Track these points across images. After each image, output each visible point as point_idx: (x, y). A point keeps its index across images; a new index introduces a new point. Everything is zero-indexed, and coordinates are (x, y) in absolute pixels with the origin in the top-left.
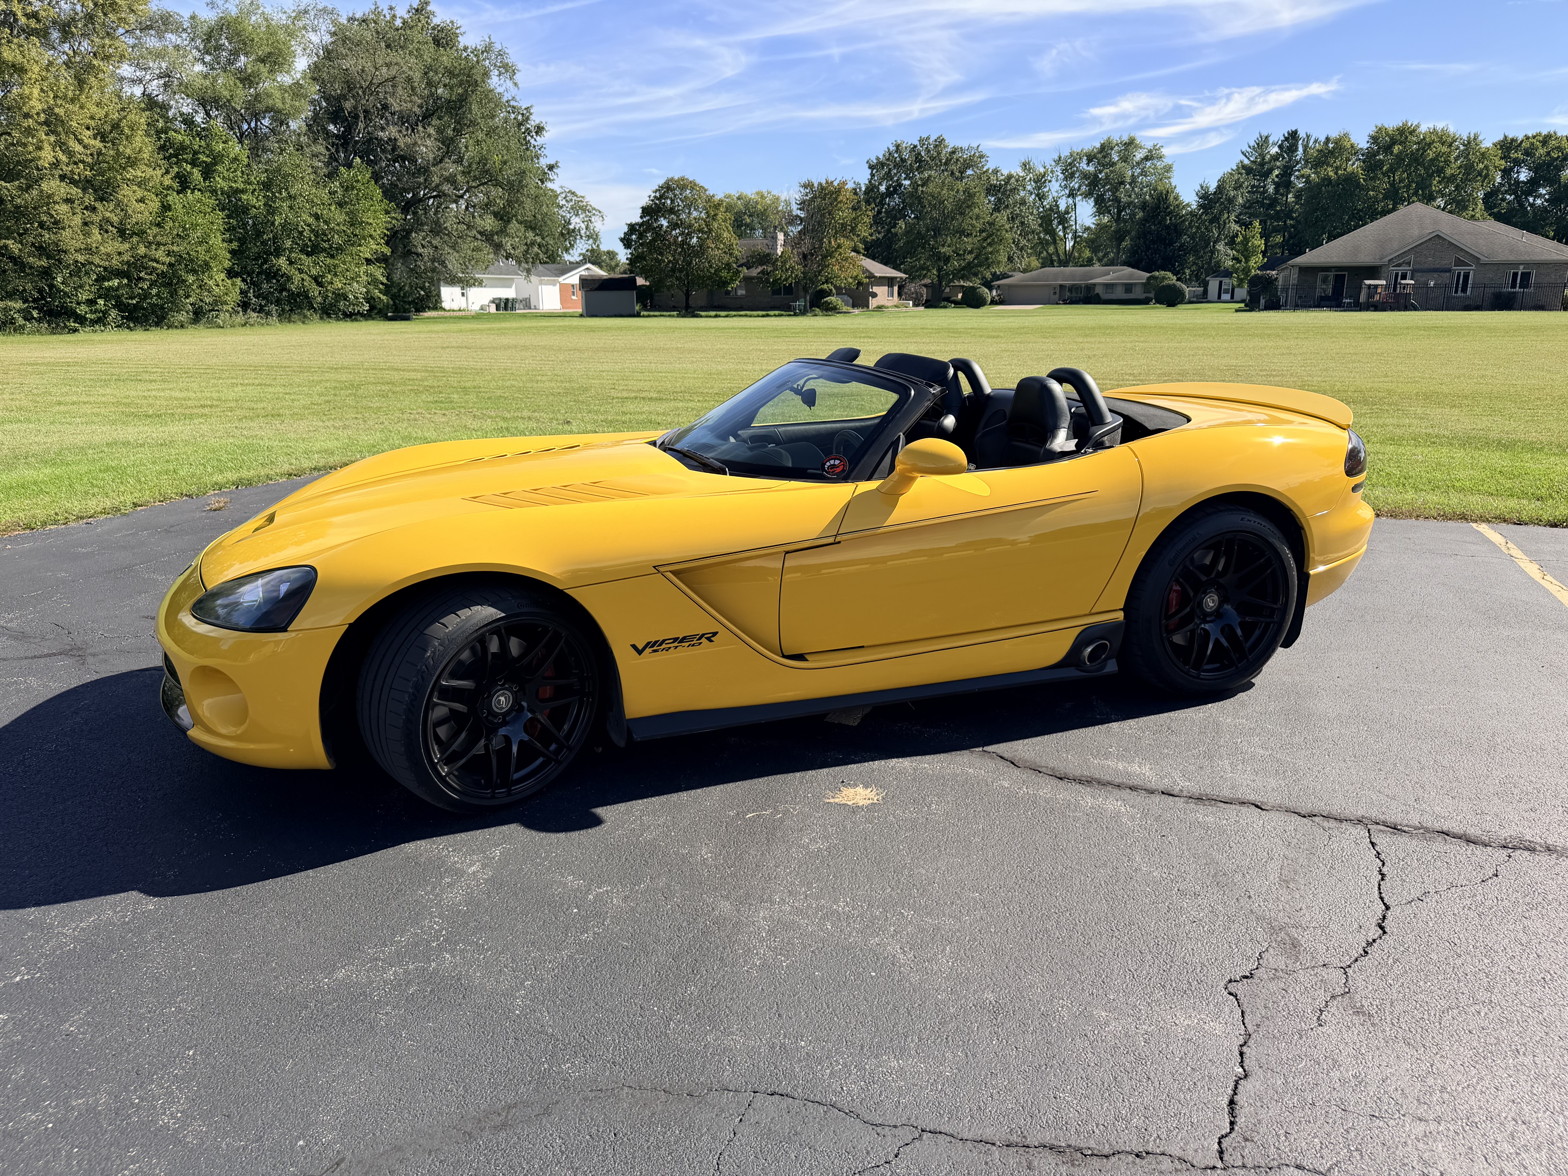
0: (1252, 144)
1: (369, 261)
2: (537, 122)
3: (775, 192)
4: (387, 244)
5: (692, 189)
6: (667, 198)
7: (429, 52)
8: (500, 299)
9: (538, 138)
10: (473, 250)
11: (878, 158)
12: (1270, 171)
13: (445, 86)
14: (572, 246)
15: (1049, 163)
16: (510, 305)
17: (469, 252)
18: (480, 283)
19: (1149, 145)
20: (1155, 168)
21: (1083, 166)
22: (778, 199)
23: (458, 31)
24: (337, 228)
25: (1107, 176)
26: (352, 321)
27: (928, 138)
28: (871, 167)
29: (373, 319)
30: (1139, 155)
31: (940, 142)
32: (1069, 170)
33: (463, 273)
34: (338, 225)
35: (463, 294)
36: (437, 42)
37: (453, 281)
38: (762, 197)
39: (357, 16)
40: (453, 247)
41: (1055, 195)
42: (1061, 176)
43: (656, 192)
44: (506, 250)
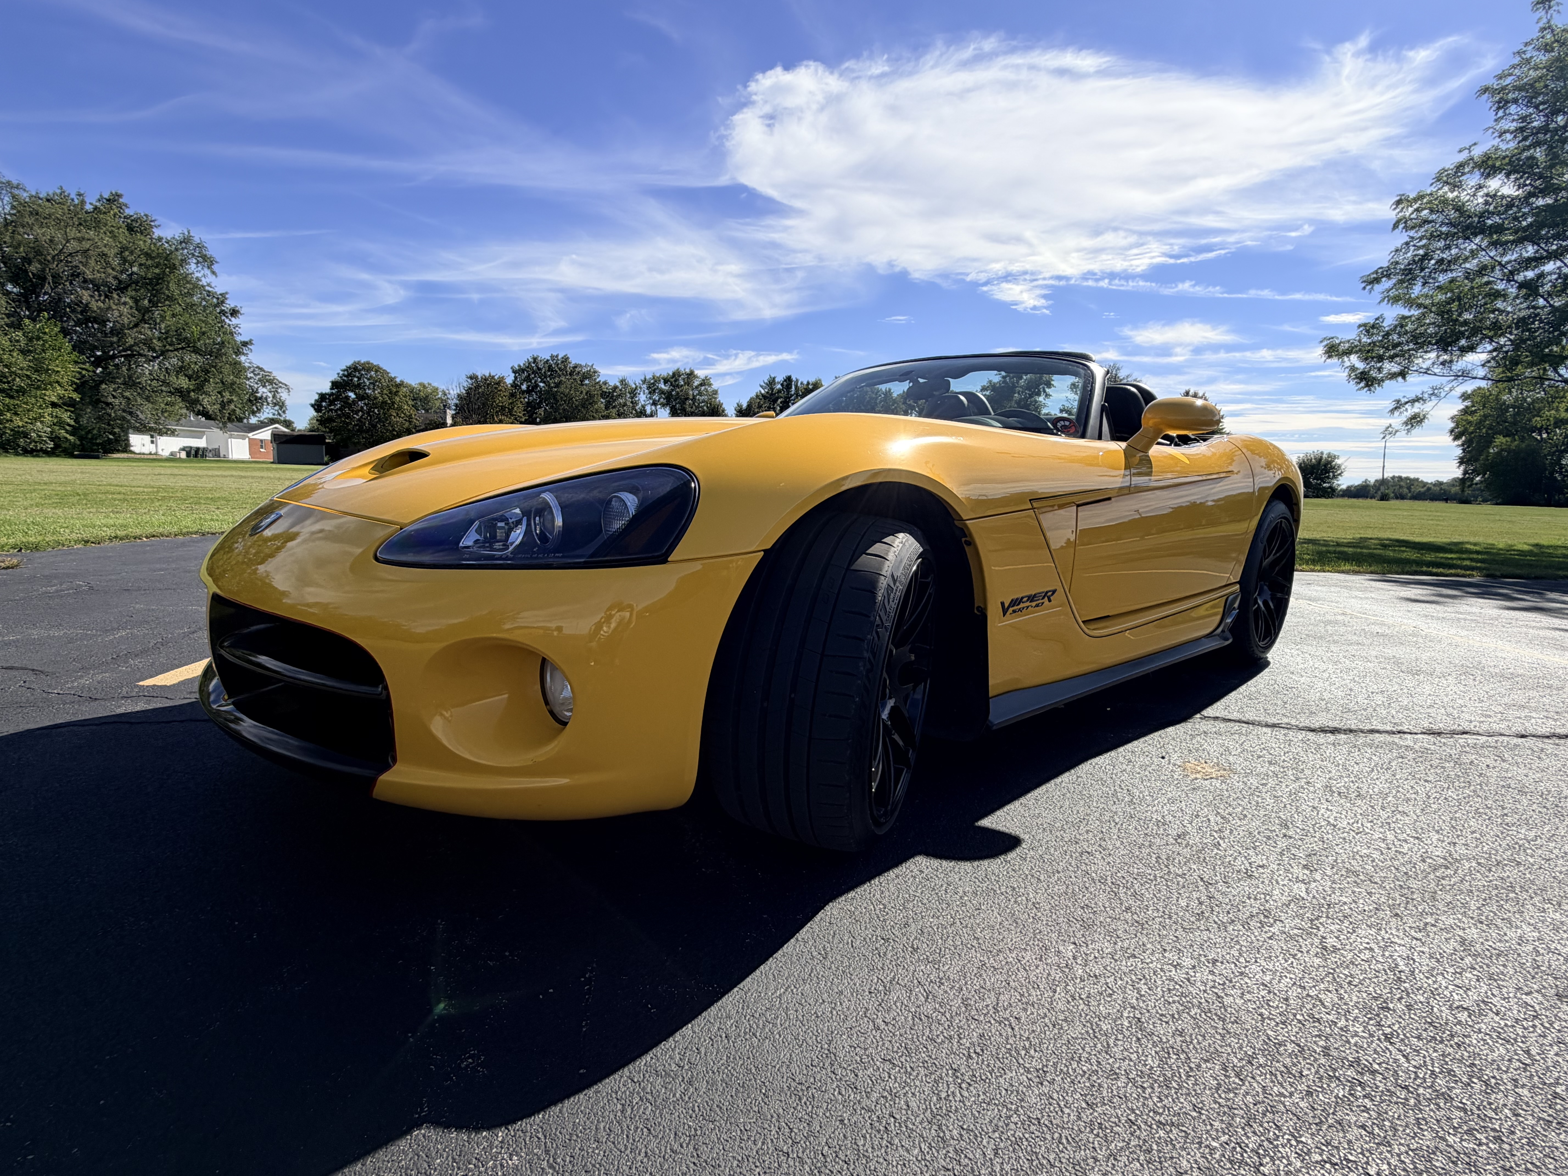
0: (766, 381)
1: (54, 405)
2: (232, 306)
3: (435, 384)
4: (75, 390)
5: (376, 371)
6: (355, 376)
7: (123, 236)
8: (191, 448)
9: (233, 319)
10: (167, 404)
11: (519, 366)
12: (778, 398)
13: (141, 265)
14: (259, 410)
15: (639, 382)
16: (200, 452)
17: (163, 406)
18: (173, 433)
19: (703, 377)
20: (707, 391)
21: (662, 386)
22: (437, 389)
23: (152, 224)
24: (20, 372)
25: (678, 393)
26: (34, 456)
27: (557, 356)
28: (514, 372)
29: (58, 456)
30: (696, 383)
31: (566, 360)
32: (652, 386)
33: (156, 423)
34: (22, 369)
35: (152, 442)
36: (130, 229)
37: (142, 429)
38: (424, 387)
39: (41, 196)
40: (148, 399)
41: (643, 403)
42: (647, 391)
43: (344, 371)
44: (202, 406)
